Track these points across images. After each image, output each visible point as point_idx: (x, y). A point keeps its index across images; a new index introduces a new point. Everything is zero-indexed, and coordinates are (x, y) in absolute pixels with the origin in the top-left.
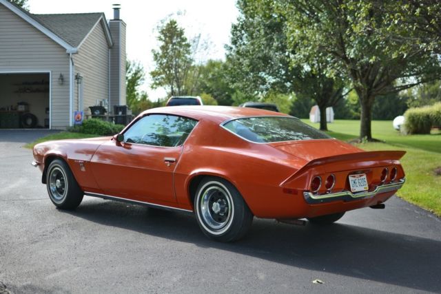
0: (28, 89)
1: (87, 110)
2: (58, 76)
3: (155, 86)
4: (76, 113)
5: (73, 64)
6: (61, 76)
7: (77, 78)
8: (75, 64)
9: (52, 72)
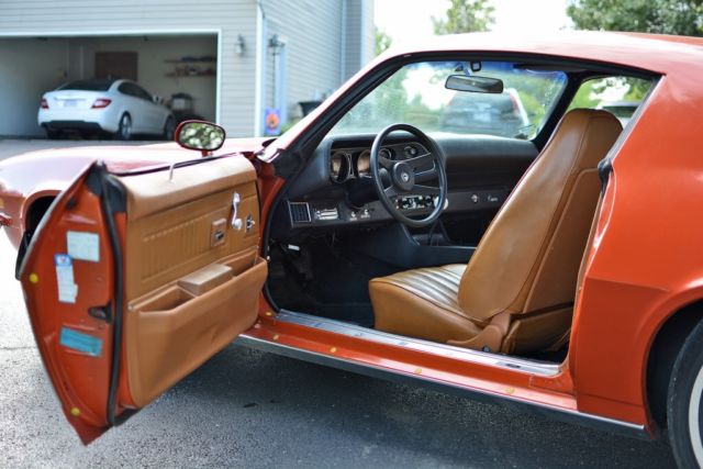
0: (193, 70)
1: (294, 108)
2: (236, 41)
3: (435, 80)
4: (267, 113)
5: (264, 17)
6: (241, 39)
7: (273, 43)
8: (268, 17)
9: (223, 31)
